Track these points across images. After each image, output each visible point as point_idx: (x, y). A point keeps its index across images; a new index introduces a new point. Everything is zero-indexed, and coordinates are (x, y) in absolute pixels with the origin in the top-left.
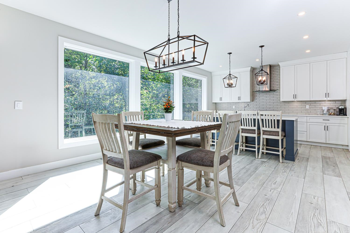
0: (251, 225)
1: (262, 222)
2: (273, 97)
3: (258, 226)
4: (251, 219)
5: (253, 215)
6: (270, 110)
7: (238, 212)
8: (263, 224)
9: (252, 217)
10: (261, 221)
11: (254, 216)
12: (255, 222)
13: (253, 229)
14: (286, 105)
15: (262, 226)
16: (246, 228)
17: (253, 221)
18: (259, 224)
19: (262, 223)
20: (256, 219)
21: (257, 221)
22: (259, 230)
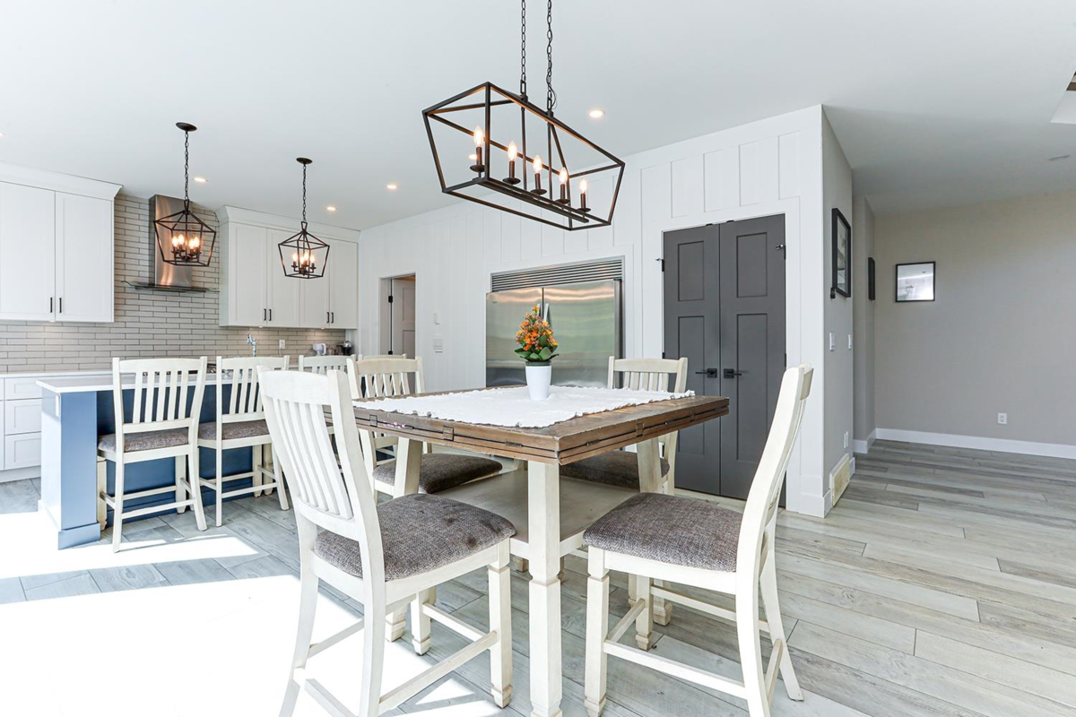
2: (189, 310)
6: (177, 353)
14: (229, 337)
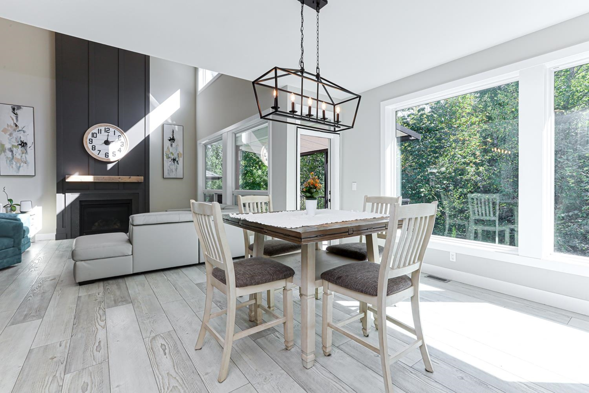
0: (174, 375)
1: (166, 389)
3: (166, 381)
4: (183, 381)
5: (185, 389)
7: (207, 374)
8: (162, 389)
9: (184, 384)
10: (169, 391)
11: (183, 388)
12: (174, 383)
13: (167, 372)
15: (162, 386)
16: (176, 367)
17: (178, 381)
18: (167, 384)
19: (164, 389)
20: (177, 387)
21: (173, 387)
22: (160, 377)
